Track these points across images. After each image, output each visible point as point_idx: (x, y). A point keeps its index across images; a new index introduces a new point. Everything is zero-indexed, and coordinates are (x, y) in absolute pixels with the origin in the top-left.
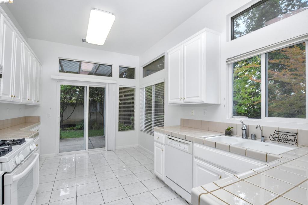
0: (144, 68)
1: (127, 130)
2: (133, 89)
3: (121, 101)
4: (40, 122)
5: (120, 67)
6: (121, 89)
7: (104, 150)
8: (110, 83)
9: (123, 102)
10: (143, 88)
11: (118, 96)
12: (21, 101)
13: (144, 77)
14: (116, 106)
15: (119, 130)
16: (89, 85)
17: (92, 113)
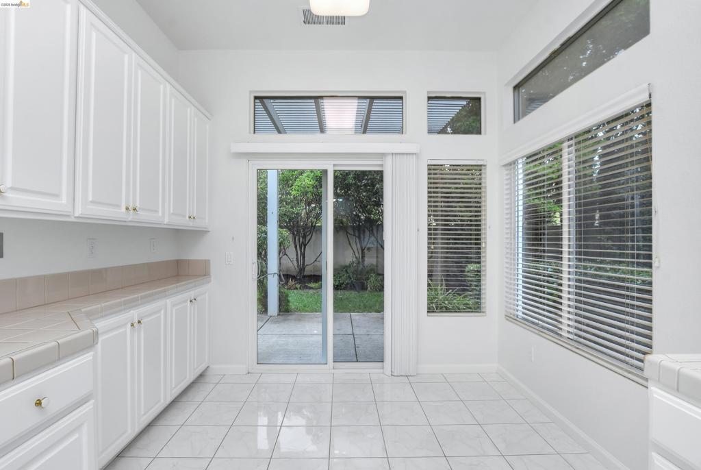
0: (517, 87)
1: (457, 310)
2: (477, 170)
3: (437, 216)
4: (209, 275)
5: (430, 98)
6: (433, 170)
7: (381, 371)
8: (397, 154)
9: (442, 220)
10: (515, 162)
11: (425, 195)
12: (166, 221)
13: (517, 118)
14: (418, 230)
15: (430, 310)
16: (334, 165)
17: (365, 251)
